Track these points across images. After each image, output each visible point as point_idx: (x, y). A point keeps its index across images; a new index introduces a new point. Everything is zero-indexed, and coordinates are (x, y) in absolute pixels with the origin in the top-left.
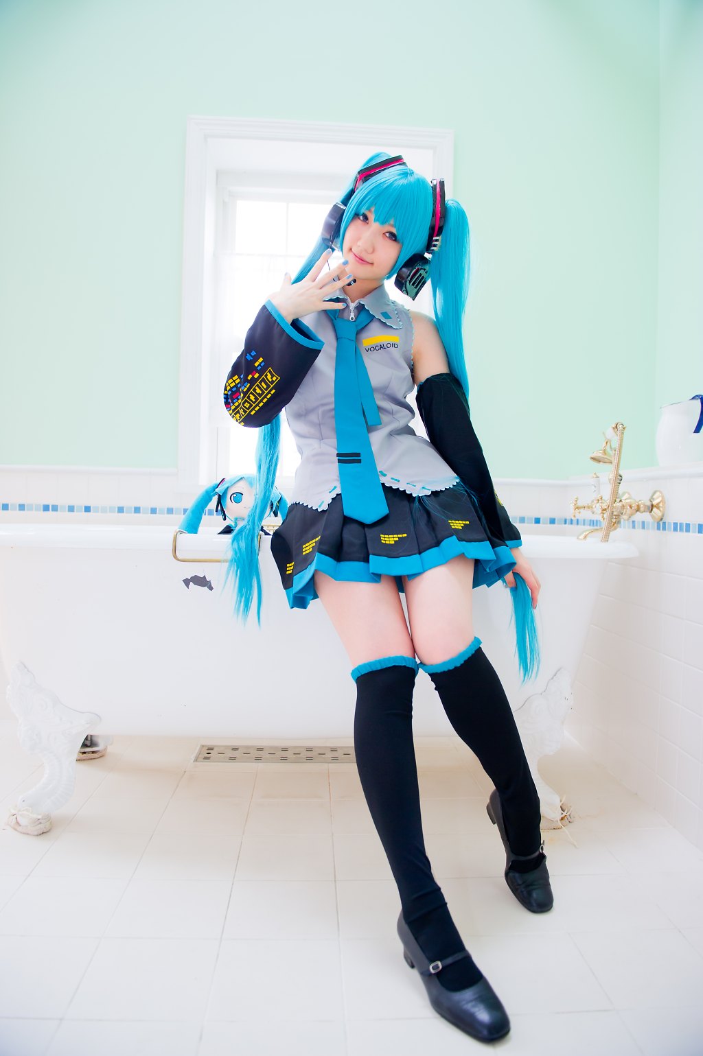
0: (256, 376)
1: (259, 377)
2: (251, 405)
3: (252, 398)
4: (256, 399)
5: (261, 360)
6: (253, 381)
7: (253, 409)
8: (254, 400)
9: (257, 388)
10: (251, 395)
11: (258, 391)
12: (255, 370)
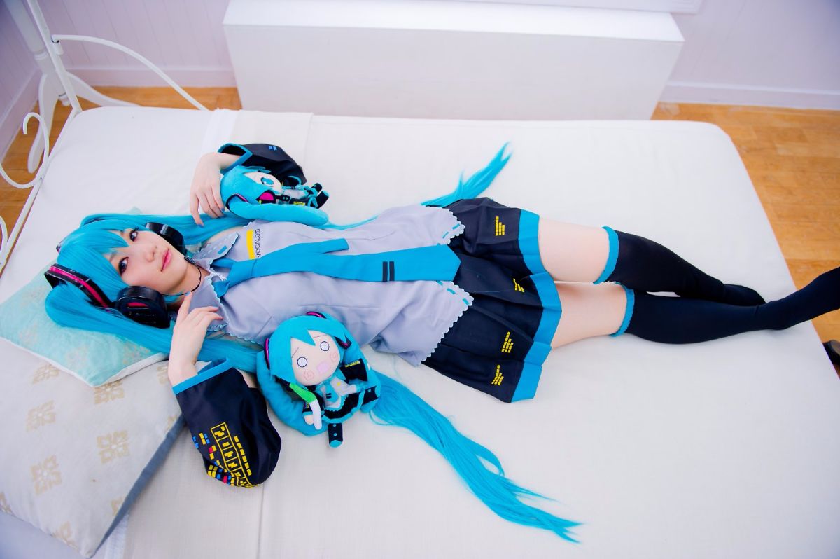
0: (214, 448)
1: (217, 447)
2: (240, 471)
3: (233, 465)
4: (236, 461)
5: (201, 435)
6: (218, 455)
7: (246, 470)
8: (236, 465)
9: (226, 455)
10: (229, 465)
11: (229, 454)
12: (209, 446)
